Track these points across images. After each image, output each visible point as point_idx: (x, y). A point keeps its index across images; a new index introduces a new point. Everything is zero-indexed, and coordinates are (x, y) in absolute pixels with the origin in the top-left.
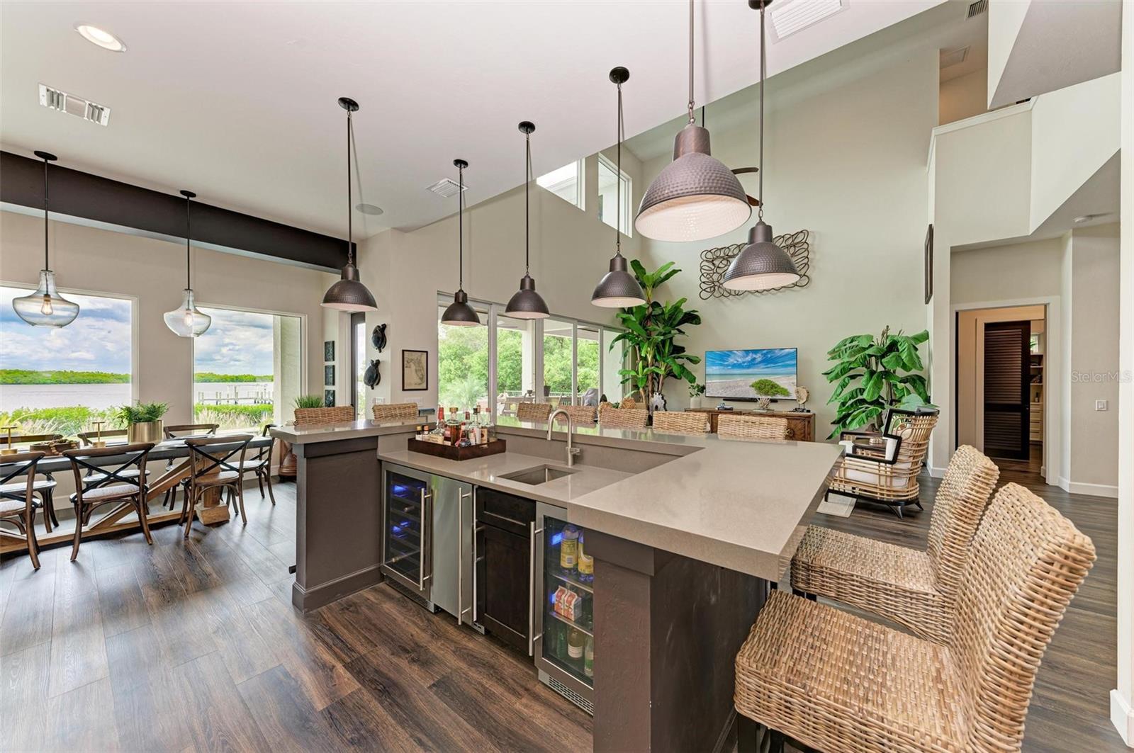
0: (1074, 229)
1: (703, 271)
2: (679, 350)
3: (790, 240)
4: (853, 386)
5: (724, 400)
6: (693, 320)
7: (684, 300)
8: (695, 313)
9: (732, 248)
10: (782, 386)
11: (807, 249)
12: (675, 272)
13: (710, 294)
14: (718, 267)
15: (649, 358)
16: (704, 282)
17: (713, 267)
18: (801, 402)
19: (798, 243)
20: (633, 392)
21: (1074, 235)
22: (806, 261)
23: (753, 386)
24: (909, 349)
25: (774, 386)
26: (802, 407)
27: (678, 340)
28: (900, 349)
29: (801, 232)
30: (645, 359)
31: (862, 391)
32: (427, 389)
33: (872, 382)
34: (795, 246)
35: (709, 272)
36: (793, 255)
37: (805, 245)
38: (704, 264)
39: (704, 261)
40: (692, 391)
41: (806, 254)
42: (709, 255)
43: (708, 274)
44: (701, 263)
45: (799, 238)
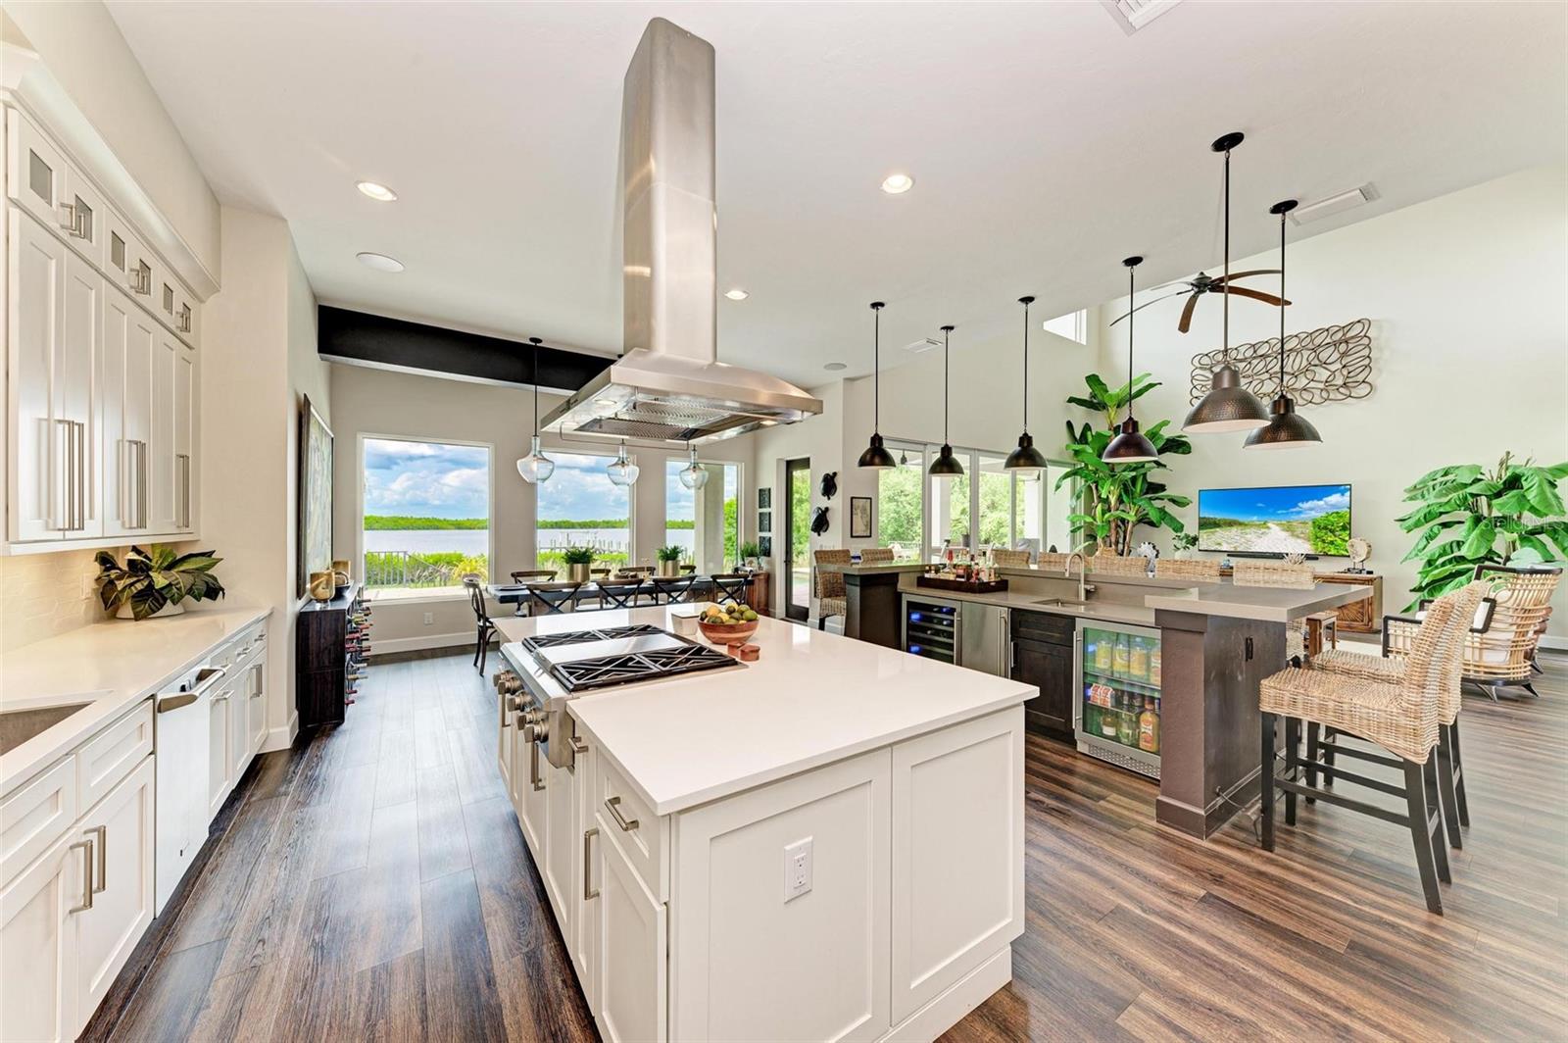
1: (1196, 383)
2: (1156, 488)
3: (1340, 334)
4: (1446, 537)
5: (1229, 555)
6: (1178, 448)
7: (1165, 423)
8: (1183, 439)
9: (1242, 349)
11: (1368, 346)
12: (1151, 386)
15: (1113, 500)
16: (1196, 397)
17: (1211, 377)
18: (1358, 560)
19: (1352, 337)
20: (1087, 543)
22: (1367, 361)
24: (1540, 485)
26: (1359, 566)
27: (1155, 476)
28: (1526, 485)
29: (1359, 322)
30: (1106, 501)
31: (1459, 544)
32: (870, 536)
33: (1477, 531)
34: (1346, 342)
35: (1204, 383)
36: (1344, 355)
37: (1365, 341)
38: (1196, 372)
39: (1197, 368)
40: (1177, 544)
41: (1365, 352)
42: (1203, 360)
43: (1203, 386)
44: (1193, 372)
45: (1354, 331)
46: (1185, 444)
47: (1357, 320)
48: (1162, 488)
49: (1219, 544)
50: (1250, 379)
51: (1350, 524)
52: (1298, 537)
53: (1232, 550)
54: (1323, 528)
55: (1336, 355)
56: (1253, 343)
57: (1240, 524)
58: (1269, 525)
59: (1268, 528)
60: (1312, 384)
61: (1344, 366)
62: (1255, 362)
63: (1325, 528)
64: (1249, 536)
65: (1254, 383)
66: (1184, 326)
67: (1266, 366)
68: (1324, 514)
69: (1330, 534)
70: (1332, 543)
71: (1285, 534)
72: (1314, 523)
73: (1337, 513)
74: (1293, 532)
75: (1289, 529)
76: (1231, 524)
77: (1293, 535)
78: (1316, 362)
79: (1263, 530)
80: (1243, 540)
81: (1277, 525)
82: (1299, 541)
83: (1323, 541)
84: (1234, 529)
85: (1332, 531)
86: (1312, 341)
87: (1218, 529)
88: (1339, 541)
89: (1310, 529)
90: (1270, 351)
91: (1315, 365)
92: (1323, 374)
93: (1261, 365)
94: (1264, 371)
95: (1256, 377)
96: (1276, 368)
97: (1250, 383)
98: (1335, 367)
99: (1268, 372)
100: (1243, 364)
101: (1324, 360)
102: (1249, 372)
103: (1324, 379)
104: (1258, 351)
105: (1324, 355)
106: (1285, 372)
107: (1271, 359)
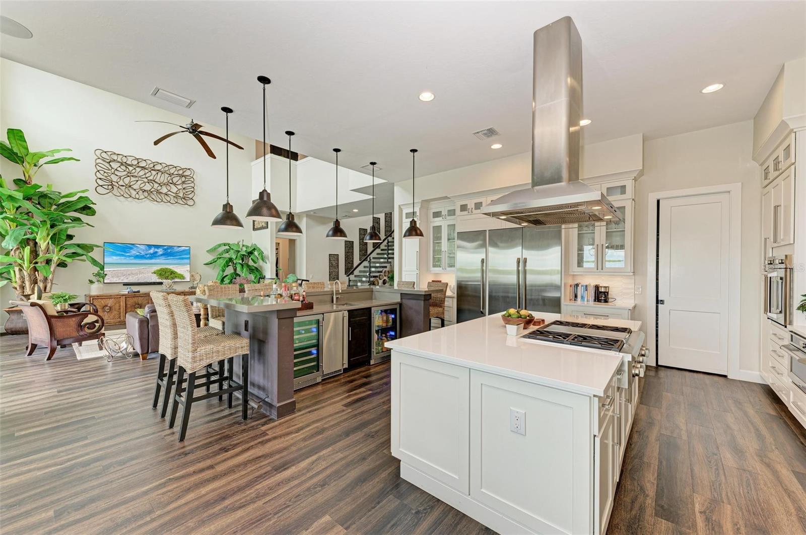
0: (307, 215)
1: (99, 168)
5: (124, 285)
8: (91, 206)
10: (179, 273)
11: (193, 182)
12: (70, 159)
13: (108, 191)
14: (116, 170)
16: (100, 179)
17: (110, 168)
18: (196, 282)
19: (187, 176)
21: (307, 217)
22: (192, 189)
23: (155, 273)
25: (172, 273)
29: (189, 169)
34: (185, 177)
35: (106, 171)
36: (183, 182)
37: (192, 179)
38: (99, 161)
39: (99, 158)
40: (94, 279)
41: (192, 185)
42: (104, 155)
43: (105, 172)
44: (96, 160)
45: (187, 173)
46: (90, 208)
47: (188, 168)
48: (70, 237)
50: (137, 179)
53: (129, 282)
55: (180, 182)
56: (138, 158)
60: (169, 193)
61: (184, 189)
62: (138, 169)
65: (139, 182)
66: (156, 143)
67: (145, 174)
78: (171, 181)
86: (169, 170)
90: (147, 167)
91: (171, 183)
92: (174, 189)
93: (142, 173)
94: (144, 176)
95: (140, 179)
96: (151, 178)
97: (137, 181)
98: (180, 187)
99: (146, 178)
100: (131, 168)
101: (175, 182)
102: (136, 174)
103: (175, 192)
104: (140, 163)
105: (175, 180)
106: (155, 182)
107: (147, 171)
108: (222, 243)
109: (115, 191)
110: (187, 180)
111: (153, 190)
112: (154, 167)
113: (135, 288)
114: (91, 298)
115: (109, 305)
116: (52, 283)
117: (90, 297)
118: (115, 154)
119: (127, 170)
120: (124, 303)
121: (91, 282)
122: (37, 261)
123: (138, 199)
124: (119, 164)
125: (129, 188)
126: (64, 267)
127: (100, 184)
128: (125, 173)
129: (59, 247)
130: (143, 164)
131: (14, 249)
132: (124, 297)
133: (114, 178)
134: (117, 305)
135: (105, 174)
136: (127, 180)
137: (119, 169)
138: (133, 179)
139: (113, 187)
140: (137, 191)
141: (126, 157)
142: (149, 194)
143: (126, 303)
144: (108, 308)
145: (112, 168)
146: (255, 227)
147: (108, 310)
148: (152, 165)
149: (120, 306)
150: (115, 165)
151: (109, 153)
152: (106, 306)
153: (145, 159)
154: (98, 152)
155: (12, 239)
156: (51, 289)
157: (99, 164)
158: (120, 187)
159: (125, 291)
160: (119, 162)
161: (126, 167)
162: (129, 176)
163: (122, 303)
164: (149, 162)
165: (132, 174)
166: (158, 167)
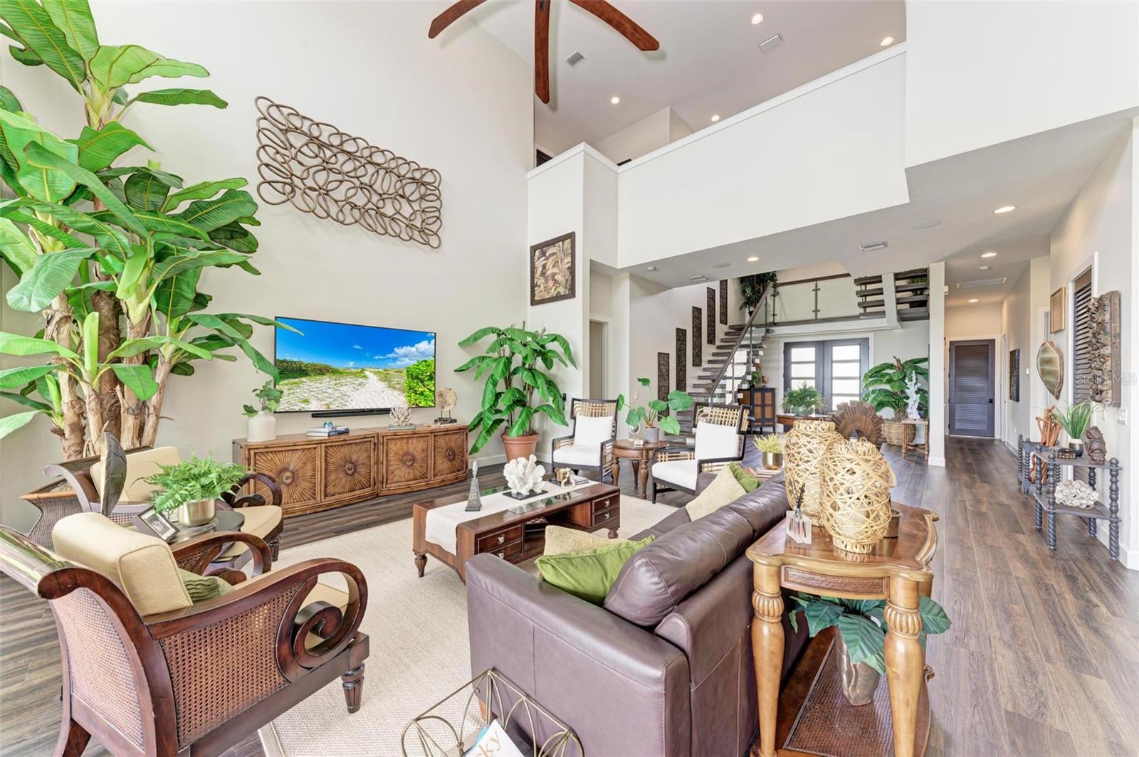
0: (631, 275)
1: (265, 141)
5: (313, 416)
6: (236, 241)
11: (438, 198)
13: (284, 198)
14: (300, 151)
16: (267, 165)
17: (288, 145)
18: (447, 409)
19: (429, 184)
21: (630, 279)
22: (437, 214)
26: (446, 416)
29: (431, 171)
34: (424, 185)
35: (279, 150)
36: (422, 198)
37: (437, 192)
38: (264, 124)
39: (265, 119)
40: (256, 403)
41: (437, 204)
42: (274, 111)
43: (278, 152)
44: (259, 119)
45: (429, 178)
46: (245, 234)
47: (430, 168)
48: (203, 300)
49: (306, 401)
50: (340, 177)
51: (434, 373)
52: (394, 388)
53: (324, 408)
54: (415, 377)
55: (417, 195)
56: (341, 131)
57: (334, 372)
58: (367, 373)
59: (365, 377)
60: (397, 216)
61: (423, 211)
62: (342, 157)
63: (417, 378)
64: (344, 388)
65: (346, 185)
67: (355, 170)
68: (416, 363)
69: (421, 384)
70: (422, 394)
71: (382, 385)
72: (408, 371)
73: (426, 361)
74: (390, 382)
75: (385, 378)
76: (322, 371)
77: (390, 386)
78: (401, 193)
79: (362, 380)
80: (337, 394)
81: (375, 373)
82: (397, 393)
83: (415, 392)
84: (326, 379)
85: (422, 381)
86: (397, 167)
87: (304, 379)
88: (427, 392)
89: (404, 379)
90: (358, 154)
91: (401, 196)
92: (407, 210)
93: (348, 167)
94: (352, 174)
95: (346, 178)
96: (365, 180)
97: (341, 182)
98: (416, 206)
99: (358, 178)
100: (328, 153)
101: (407, 195)
102: (337, 166)
103: (407, 216)
104: (345, 145)
105: (409, 189)
106: (375, 191)
107: (358, 164)
108: (487, 327)
109: (298, 199)
110: (429, 192)
111: (370, 206)
112: (371, 156)
113: (341, 424)
114: (252, 452)
115: (291, 468)
116: (158, 417)
117: (249, 450)
118: (298, 115)
119: (322, 155)
120: (323, 461)
121: (250, 410)
122: (121, 355)
123: (342, 223)
124: (305, 139)
125: (326, 196)
126: (186, 374)
127: (268, 179)
128: (318, 161)
129: (176, 321)
130: (350, 147)
131: (57, 318)
132: (323, 445)
133: (297, 170)
134: (309, 466)
135: (279, 158)
136: (321, 178)
137: (305, 149)
138: (333, 177)
139: (293, 191)
140: (341, 204)
141: (317, 125)
142: (362, 215)
143: (326, 460)
144: (288, 474)
145: (292, 146)
146: (537, 298)
147: (290, 481)
148: (366, 153)
149: (314, 469)
150: (297, 140)
151: (286, 111)
152: (286, 469)
153: (354, 136)
154: (263, 104)
155: (42, 278)
156: (155, 431)
157: (265, 132)
158: (307, 191)
159: (321, 431)
160: (304, 133)
161: (319, 147)
162: (325, 169)
163: (318, 463)
164: (362, 144)
165: (330, 166)
166: (378, 158)
